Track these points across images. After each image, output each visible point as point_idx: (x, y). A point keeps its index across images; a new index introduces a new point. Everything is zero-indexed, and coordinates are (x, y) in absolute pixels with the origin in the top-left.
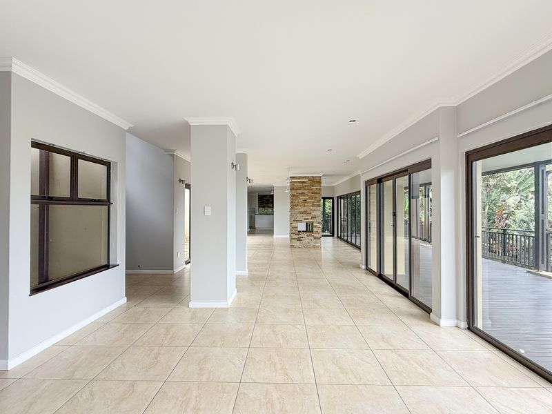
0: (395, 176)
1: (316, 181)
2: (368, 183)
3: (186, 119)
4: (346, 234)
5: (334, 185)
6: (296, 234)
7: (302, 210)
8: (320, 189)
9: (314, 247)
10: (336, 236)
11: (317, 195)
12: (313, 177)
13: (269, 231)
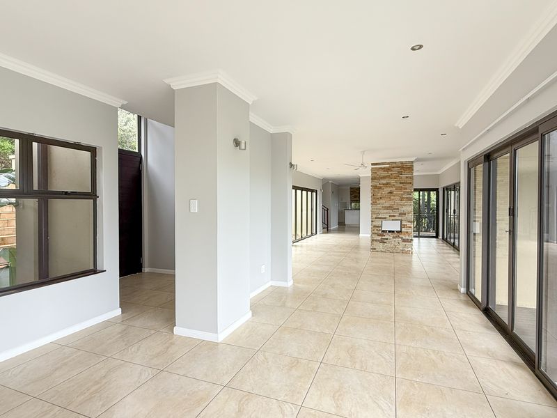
0: (514, 147)
1: (406, 167)
2: (471, 164)
3: (167, 81)
4: (452, 235)
5: (439, 173)
6: (380, 235)
7: (387, 205)
8: (412, 178)
9: (403, 252)
10: (440, 237)
11: (407, 186)
12: (402, 163)
13: (355, 229)
